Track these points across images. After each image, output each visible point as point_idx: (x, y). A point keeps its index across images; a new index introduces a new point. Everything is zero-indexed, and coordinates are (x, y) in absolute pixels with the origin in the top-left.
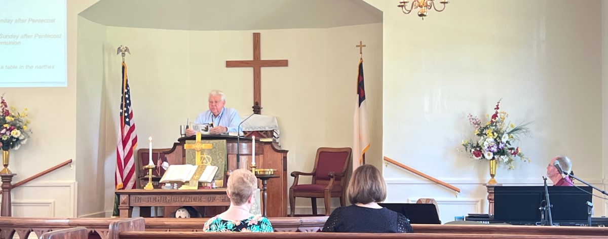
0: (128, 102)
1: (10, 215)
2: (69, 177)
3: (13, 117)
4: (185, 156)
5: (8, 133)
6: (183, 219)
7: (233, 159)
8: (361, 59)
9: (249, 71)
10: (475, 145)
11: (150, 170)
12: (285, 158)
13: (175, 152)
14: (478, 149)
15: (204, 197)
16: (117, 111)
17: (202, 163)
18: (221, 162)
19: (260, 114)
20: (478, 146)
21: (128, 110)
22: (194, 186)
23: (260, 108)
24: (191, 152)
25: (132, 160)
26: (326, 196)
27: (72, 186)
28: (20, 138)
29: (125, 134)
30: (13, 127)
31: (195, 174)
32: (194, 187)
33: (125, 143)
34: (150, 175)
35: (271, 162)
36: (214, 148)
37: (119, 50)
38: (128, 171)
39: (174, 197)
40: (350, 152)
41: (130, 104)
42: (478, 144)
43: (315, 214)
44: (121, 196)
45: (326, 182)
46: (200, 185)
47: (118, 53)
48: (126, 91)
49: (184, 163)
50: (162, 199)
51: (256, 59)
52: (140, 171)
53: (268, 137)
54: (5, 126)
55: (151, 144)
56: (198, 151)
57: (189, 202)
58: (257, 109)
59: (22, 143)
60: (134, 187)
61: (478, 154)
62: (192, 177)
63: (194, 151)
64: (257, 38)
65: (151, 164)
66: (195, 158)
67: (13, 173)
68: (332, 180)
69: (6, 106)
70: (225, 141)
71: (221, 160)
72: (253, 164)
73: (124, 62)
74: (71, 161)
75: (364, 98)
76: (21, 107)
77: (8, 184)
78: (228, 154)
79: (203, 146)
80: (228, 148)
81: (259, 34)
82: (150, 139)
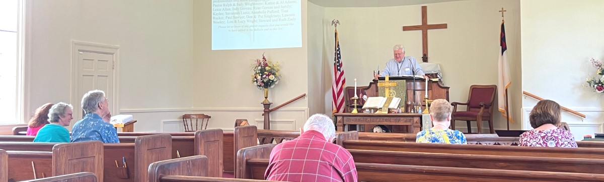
0: (339, 56)
1: (269, 128)
2: (304, 105)
3: (270, 67)
4: (378, 91)
5: (267, 77)
7: (411, 94)
8: (503, 20)
9: (420, 32)
10: (597, 82)
11: (355, 100)
12: (448, 92)
13: (370, 88)
14: (600, 85)
15: (392, 118)
16: (332, 62)
17: (390, 96)
18: (403, 95)
19: (427, 62)
20: (600, 82)
21: (338, 62)
22: (386, 111)
23: (427, 58)
24: (382, 89)
25: (342, 94)
26: (478, 120)
27: (306, 111)
28: (274, 80)
29: (338, 77)
30: (270, 74)
31: (385, 103)
32: (386, 113)
33: (337, 83)
34: (355, 105)
35: (437, 96)
36: (397, 85)
37: (333, 22)
38: (340, 101)
39: (372, 118)
40: (495, 88)
41: (340, 58)
42: (600, 81)
43: (470, 132)
44: (338, 117)
45: (478, 110)
46: (389, 109)
47: (332, 25)
48: (338, 49)
49: (377, 96)
50: (364, 119)
51: (424, 24)
52: (347, 101)
53: (434, 78)
54: (265, 73)
55: (356, 83)
56: (387, 88)
58: (425, 59)
59: (277, 83)
60: (344, 112)
61: (601, 88)
62: (384, 105)
63: (384, 88)
64: (424, 10)
65: (356, 96)
66: (385, 92)
67: (270, 102)
68: (482, 108)
69: (266, 60)
70: (405, 81)
72: (426, 96)
73: (336, 30)
74: (305, 95)
75: (506, 49)
76: (274, 61)
77: (268, 109)
78: (407, 90)
79: (390, 84)
80: (407, 85)
81: (426, 7)
82: (355, 80)
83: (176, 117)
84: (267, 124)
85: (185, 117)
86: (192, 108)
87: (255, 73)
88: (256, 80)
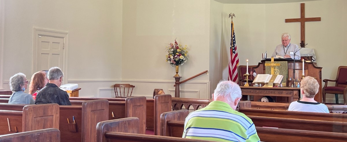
0: (234, 41)
1: (179, 97)
2: (206, 79)
3: (180, 49)
4: (265, 70)
5: (178, 57)
6: (265, 102)
7: (291, 72)
9: (298, 24)
11: (247, 77)
12: (321, 72)
13: (259, 67)
15: (276, 91)
16: (228, 46)
17: (274, 73)
18: (285, 73)
19: (304, 47)
21: (234, 46)
22: (271, 85)
23: (304, 44)
24: (268, 68)
25: (236, 71)
26: (344, 93)
27: (208, 84)
28: (184, 60)
29: (233, 58)
30: (180, 55)
31: (271, 79)
33: (233, 62)
34: (247, 80)
35: (312, 74)
36: (281, 65)
37: (230, 15)
38: (234, 77)
39: (260, 91)
41: (235, 43)
43: (337, 103)
45: (344, 85)
46: (274, 84)
47: (229, 17)
48: (233, 36)
49: (264, 73)
50: (254, 92)
51: (302, 17)
52: (240, 77)
53: (309, 60)
54: (177, 54)
55: (248, 63)
56: (272, 67)
57: (268, 94)
59: (184, 62)
62: (270, 81)
63: (270, 67)
64: (303, 6)
65: (247, 73)
66: (271, 71)
67: (180, 76)
69: (177, 44)
70: (287, 62)
71: (285, 72)
72: (303, 74)
73: (232, 21)
74: (207, 71)
76: (184, 44)
77: (178, 82)
78: (288, 69)
79: (275, 65)
80: (288, 65)
81: (304, 4)
82: (247, 60)
83: (109, 86)
84: (177, 93)
85: (116, 86)
86: (121, 80)
87: (168, 54)
88: (169, 59)
